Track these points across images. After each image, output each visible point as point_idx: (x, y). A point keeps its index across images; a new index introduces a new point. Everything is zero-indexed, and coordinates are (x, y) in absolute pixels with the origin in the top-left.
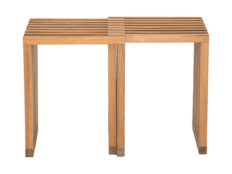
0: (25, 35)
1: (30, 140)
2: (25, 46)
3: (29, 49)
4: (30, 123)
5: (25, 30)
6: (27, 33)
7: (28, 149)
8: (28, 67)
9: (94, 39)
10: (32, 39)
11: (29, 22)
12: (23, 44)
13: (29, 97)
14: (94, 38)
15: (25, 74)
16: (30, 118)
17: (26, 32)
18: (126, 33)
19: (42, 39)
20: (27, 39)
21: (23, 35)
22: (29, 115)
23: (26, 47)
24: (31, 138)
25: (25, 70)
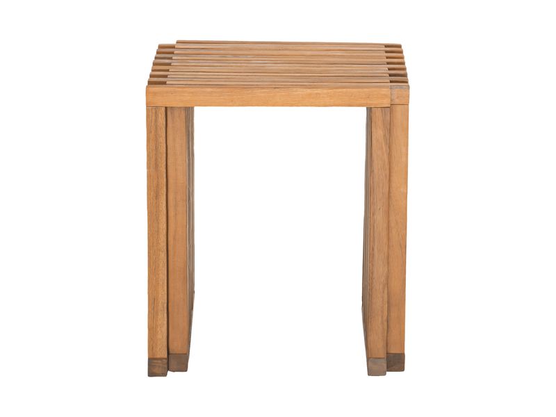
0: (150, 83)
1: (159, 336)
2: (152, 109)
3: (160, 115)
4: (160, 295)
5: (149, 71)
6: (155, 79)
7: (155, 357)
8: (156, 159)
9: (317, 94)
10: (167, 92)
11: (158, 53)
12: (147, 104)
13: (158, 231)
14: (316, 92)
15: (149, 176)
16: (161, 283)
17: (151, 76)
18: (391, 82)
19: (192, 93)
20: (155, 94)
21: (147, 84)
22: (158, 275)
23: (154, 111)
24: (161, 331)
25: (149, 167)
